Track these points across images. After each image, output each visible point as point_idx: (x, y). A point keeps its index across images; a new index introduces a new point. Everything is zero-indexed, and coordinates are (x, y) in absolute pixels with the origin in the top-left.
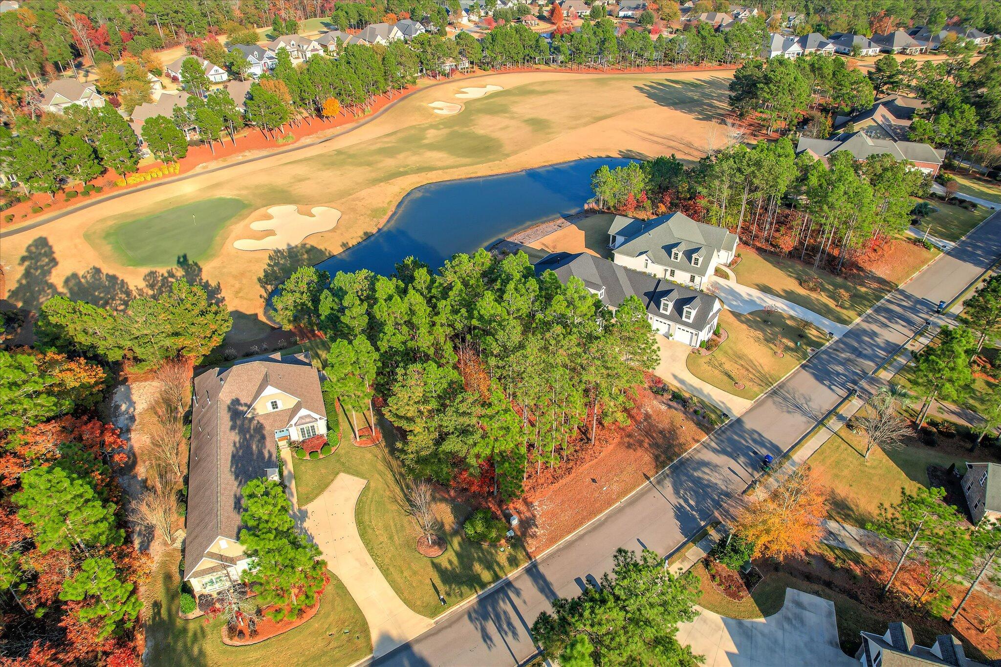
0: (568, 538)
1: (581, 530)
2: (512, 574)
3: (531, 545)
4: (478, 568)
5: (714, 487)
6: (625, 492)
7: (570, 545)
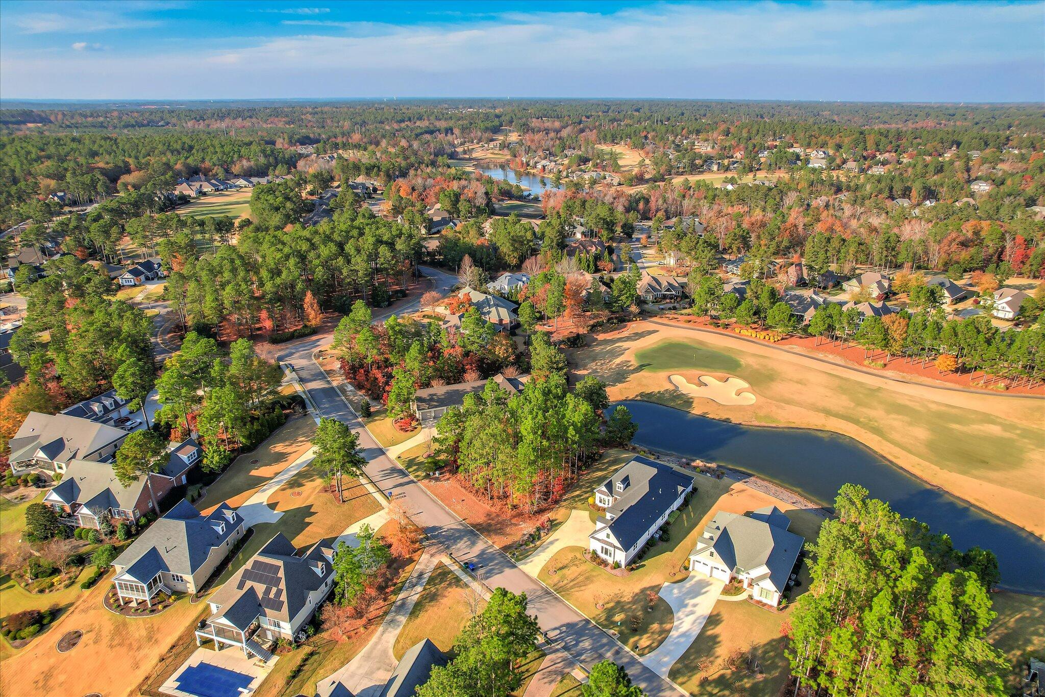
0: (429, 492)
1: (432, 496)
2: (412, 477)
3: (426, 481)
4: (415, 467)
5: (455, 542)
6: (455, 511)
7: (426, 493)
